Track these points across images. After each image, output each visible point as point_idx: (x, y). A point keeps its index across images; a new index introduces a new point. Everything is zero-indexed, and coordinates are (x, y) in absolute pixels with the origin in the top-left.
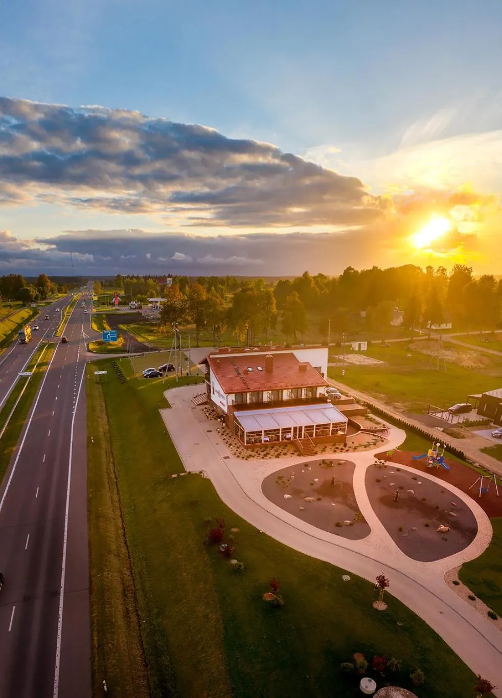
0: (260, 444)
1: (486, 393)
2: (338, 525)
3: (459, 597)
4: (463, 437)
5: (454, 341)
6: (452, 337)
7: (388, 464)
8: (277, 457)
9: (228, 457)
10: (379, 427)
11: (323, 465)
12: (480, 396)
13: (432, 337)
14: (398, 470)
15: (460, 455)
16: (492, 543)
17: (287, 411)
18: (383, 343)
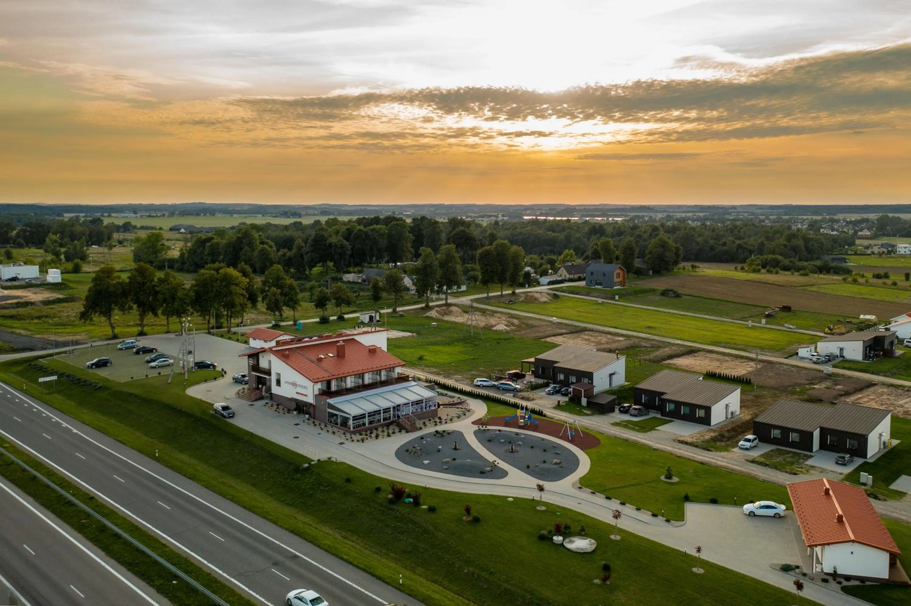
0: (364, 427)
1: (537, 357)
2: (482, 473)
3: (586, 495)
4: (533, 400)
5: (475, 305)
6: (472, 300)
7: (489, 427)
8: (389, 436)
9: (342, 443)
10: (456, 401)
11: (438, 435)
12: (532, 360)
13: (449, 301)
14: (499, 431)
15: (540, 413)
16: (592, 464)
17: (377, 393)
18: (394, 311)
